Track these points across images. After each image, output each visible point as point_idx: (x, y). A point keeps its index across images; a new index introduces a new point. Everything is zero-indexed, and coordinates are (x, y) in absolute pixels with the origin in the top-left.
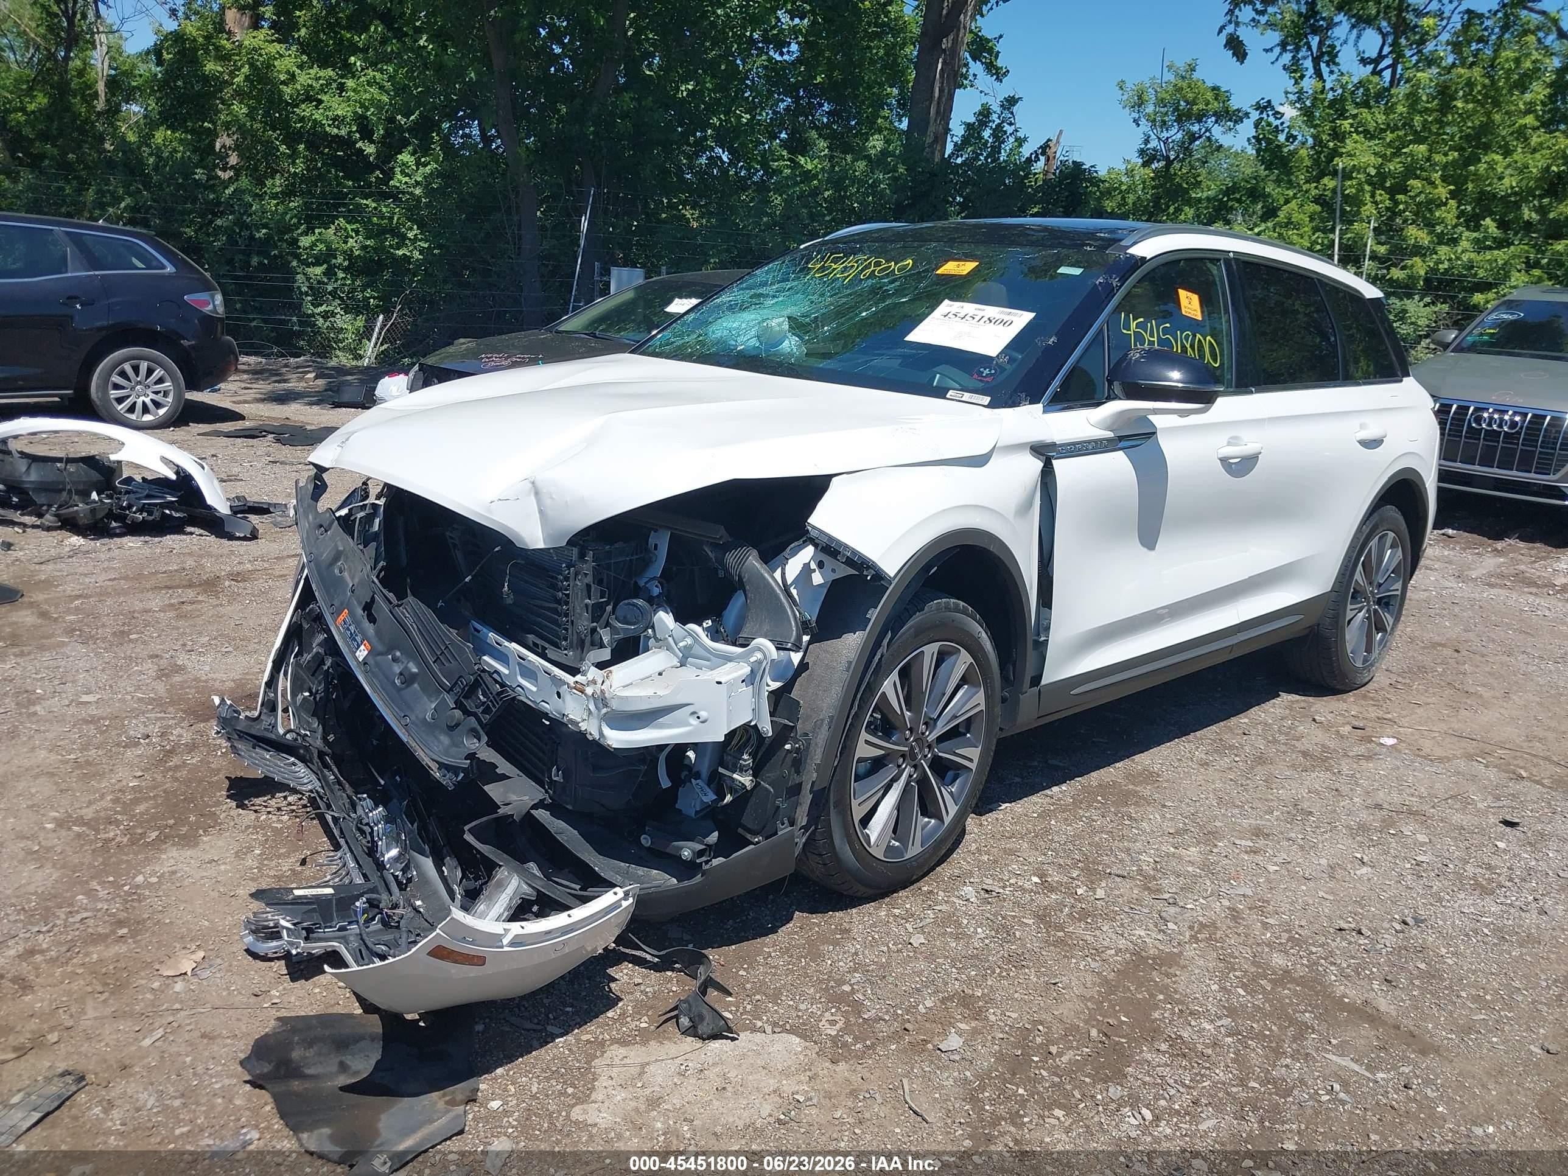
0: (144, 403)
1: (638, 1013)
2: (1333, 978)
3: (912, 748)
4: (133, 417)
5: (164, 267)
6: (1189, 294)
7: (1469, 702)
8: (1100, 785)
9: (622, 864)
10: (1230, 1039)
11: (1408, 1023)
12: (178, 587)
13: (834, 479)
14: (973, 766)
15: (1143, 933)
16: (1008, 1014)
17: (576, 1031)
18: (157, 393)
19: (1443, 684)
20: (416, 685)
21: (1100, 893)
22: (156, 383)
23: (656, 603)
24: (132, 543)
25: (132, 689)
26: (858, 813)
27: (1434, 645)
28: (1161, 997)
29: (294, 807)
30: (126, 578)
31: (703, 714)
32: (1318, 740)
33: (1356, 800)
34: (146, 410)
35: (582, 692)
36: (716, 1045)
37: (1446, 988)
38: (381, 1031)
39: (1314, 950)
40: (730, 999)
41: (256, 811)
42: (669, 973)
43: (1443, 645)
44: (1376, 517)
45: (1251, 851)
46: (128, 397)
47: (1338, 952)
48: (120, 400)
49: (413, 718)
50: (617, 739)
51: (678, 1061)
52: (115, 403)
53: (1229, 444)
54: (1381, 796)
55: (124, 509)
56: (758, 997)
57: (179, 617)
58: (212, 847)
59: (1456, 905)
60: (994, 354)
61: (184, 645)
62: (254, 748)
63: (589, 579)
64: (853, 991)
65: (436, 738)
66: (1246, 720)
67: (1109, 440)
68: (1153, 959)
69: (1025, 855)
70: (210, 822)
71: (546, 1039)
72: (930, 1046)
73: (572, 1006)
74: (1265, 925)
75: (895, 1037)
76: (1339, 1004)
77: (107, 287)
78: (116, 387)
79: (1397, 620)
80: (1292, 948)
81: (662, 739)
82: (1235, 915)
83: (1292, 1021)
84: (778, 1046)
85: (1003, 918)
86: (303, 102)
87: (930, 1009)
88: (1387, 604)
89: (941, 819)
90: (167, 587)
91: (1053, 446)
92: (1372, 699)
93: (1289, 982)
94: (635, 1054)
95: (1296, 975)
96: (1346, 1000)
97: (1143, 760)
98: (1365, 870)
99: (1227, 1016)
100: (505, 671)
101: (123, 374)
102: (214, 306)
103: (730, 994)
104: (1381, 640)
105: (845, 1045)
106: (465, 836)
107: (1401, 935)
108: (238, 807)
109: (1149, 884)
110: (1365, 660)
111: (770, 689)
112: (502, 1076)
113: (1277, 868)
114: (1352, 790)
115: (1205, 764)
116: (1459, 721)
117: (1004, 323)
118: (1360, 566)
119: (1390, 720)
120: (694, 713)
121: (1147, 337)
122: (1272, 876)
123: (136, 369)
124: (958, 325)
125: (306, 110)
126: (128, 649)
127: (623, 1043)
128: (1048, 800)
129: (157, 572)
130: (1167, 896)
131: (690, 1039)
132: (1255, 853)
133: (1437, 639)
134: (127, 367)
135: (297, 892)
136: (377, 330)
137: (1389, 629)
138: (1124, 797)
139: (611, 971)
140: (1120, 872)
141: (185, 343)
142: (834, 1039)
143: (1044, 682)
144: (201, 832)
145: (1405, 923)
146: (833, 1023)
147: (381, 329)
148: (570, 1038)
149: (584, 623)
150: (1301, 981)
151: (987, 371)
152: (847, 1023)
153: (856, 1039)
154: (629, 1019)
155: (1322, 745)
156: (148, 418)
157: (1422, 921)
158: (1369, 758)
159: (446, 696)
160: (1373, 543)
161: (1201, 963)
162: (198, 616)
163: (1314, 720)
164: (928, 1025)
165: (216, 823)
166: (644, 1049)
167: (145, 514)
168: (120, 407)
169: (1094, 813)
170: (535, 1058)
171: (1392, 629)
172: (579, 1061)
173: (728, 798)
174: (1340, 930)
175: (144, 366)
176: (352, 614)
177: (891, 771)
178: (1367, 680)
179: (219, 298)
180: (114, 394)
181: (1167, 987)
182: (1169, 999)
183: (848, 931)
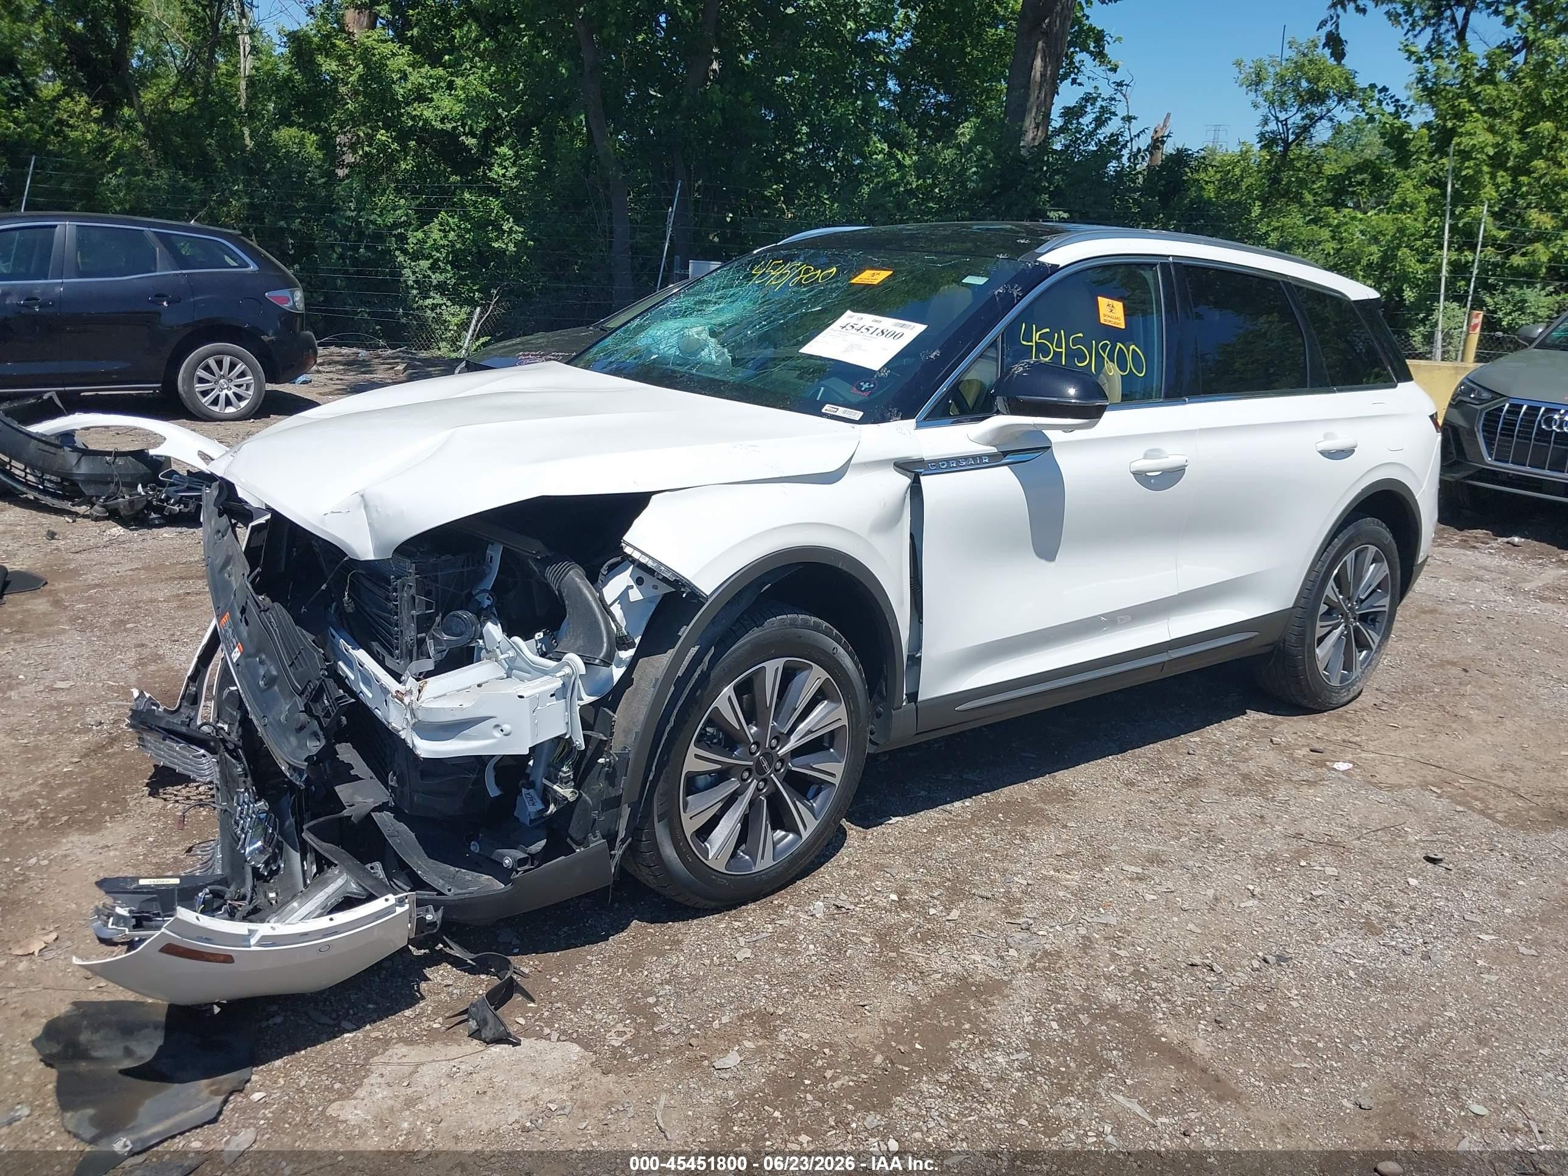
0: (227, 395)
1: (436, 1013)
2: (1160, 1015)
3: (758, 763)
4: (216, 409)
5: (247, 266)
6: (1111, 302)
7: (1454, 726)
8: (1008, 802)
9: (452, 868)
10: (1019, 1074)
11: (1218, 1067)
12: (192, 578)
13: (654, 497)
14: (836, 781)
15: (978, 958)
16: (800, 1034)
17: (368, 1027)
18: (239, 386)
19: (1434, 705)
20: (276, 687)
21: (955, 914)
22: (238, 377)
23: (483, 614)
24: (167, 533)
25: (106, 678)
26: (690, 826)
27: (1444, 663)
28: (967, 1026)
29: (203, 797)
30: (147, 568)
31: (507, 727)
32: (1265, 762)
33: (1278, 828)
34: (228, 402)
35: (402, 701)
36: (496, 1049)
37: (1278, 1032)
38: (163, 1019)
39: (1154, 985)
40: (532, 1005)
41: (165, 800)
42: (483, 977)
43: (1453, 664)
44: (1350, 530)
45: (1137, 878)
46: (213, 390)
47: (1179, 989)
48: (205, 393)
49: (271, 719)
50: (426, 748)
51: (453, 1063)
52: (200, 396)
53: (1146, 457)
54: (1307, 826)
55: (162, 501)
56: (559, 1005)
57: (180, 607)
58: (111, 833)
59: (1332, 944)
60: (877, 368)
61: (173, 635)
62: (164, 739)
63: (413, 591)
64: (656, 1004)
65: (288, 739)
66: (1197, 739)
67: (991, 456)
68: (978, 986)
69: (894, 871)
70: (120, 807)
71: (335, 1032)
72: (706, 1063)
73: (376, 1003)
74: (1114, 957)
75: (677, 1050)
76: (1154, 1043)
77: (194, 286)
78: (201, 380)
79: (1385, 637)
80: (1131, 982)
81: (467, 750)
82: (1086, 944)
83: (1095, 1057)
84: (555, 1054)
85: (842, 935)
86: (415, 100)
87: (725, 1025)
88: (1374, 621)
89: (797, 832)
90: (181, 578)
91: (921, 462)
92: (1347, 720)
93: (1112, 1018)
94: (414, 1054)
95: (1121, 1011)
96: (1163, 1039)
97: (1065, 777)
98: (1251, 903)
99: (1026, 1050)
100: (352, 677)
101: (207, 368)
102: (294, 303)
103: (533, 1001)
104: (1366, 658)
105: (624, 1056)
106: (303, 835)
107: (1255, 974)
108: (150, 795)
109: (1010, 908)
110: (1343, 679)
111: (582, 703)
112: (279, 1069)
113: (1155, 897)
114: (1278, 817)
115: (1129, 784)
116: (1432, 747)
117: (894, 335)
118: (1331, 582)
119: (1355, 743)
120: (497, 726)
121: (1053, 348)
122: (1147, 906)
123: (220, 363)
124: (853, 337)
125: (417, 109)
126: (119, 639)
127: (409, 1042)
128: (946, 815)
129: (178, 563)
130: (1021, 921)
131: (476, 1041)
132: (1141, 879)
133: (1450, 656)
134: (211, 362)
135: (142, 882)
136: (474, 322)
137: (1374, 647)
138: (1028, 815)
139: (427, 972)
140: (985, 894)
141: (265, 338)
142: (615, 1050)
143: (919, 699)
144: (108, 818)
145: (1265, 961)
146: (620, 1034)
147: (478, 321)
148: (359, 1034)
149: (410, 634)
150: (1125, 1019)
151: (866, 386)
152: (636, 1036)
153: (636, 1052)
154: (424, 1019)
155: (1269, 769)
156: (230, 410)
157: (1286, 960)
158: (1311, 783)
159: (297, 698)
160: (1349, 557)
161: (1026, 993)
162: (198, 607)
163: (1272, 741)
164: (715, 1042)
165: (124, 810)
166: (427, 1048)
167: (182, 506)
168: (204, 400)
169: (986, 832)
170: (319, 1052)
171: (1379, 646)
172: (358, 1057)
173: (552, 808)
174: (1192, 965)
175: (227, 360)
176: (232, 616)
177: (733, 784)
178: (1346, 699)
179: (299, 295)
180: (199, 387)
181: (977, 1016)
182: (976, 1030)
183: (680, 942)
